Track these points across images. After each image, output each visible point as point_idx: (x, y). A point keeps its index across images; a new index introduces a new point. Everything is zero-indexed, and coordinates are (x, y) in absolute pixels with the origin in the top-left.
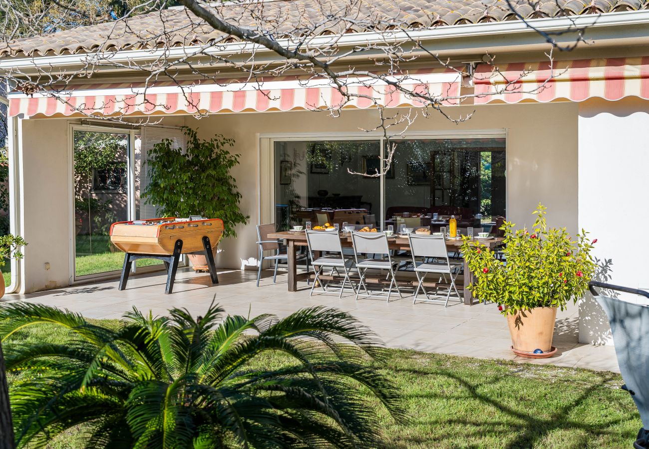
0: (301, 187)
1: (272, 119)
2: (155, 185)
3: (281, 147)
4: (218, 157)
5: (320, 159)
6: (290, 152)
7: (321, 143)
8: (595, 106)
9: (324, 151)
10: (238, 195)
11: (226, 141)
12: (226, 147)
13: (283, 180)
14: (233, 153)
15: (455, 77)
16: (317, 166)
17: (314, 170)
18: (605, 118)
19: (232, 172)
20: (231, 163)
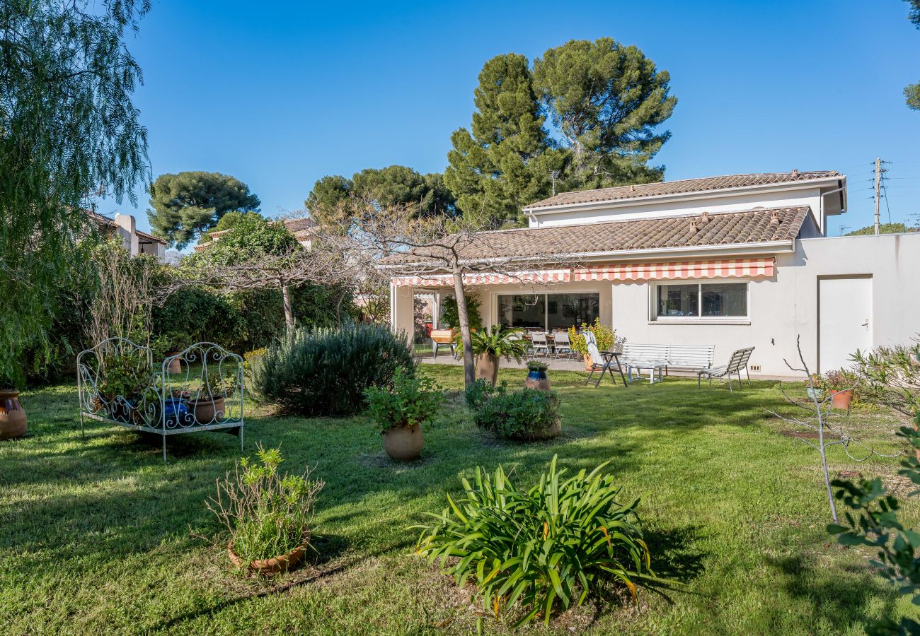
0: (509, 317)
1: (492, 286)
2: (445, 315)
3: (500, 297)
4: (473, 302)
5: (519, 304)
6: (504, 300)
7: (520, 296)
8: (617, 282)
9: (521, 300)
10: (481, 319)
11: (476, 295)
12: (476, 298)
13: (501, 314)
14: (479, 301)
15: (568, 271)
16: (517, 307)
17: (516, 309)
18: (622, 286)
19: (478, 309)
20: (478, 305)
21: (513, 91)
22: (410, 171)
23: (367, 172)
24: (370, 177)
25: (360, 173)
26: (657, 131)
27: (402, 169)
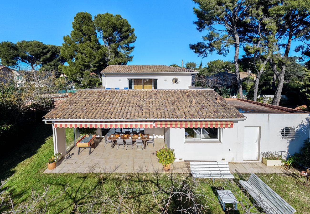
21: (88, 25)
22: (42, 43)
23: (23, 42)
24: (25, 44)
25: (20, 42)
26: (131, 45)
27: (38, 42)
